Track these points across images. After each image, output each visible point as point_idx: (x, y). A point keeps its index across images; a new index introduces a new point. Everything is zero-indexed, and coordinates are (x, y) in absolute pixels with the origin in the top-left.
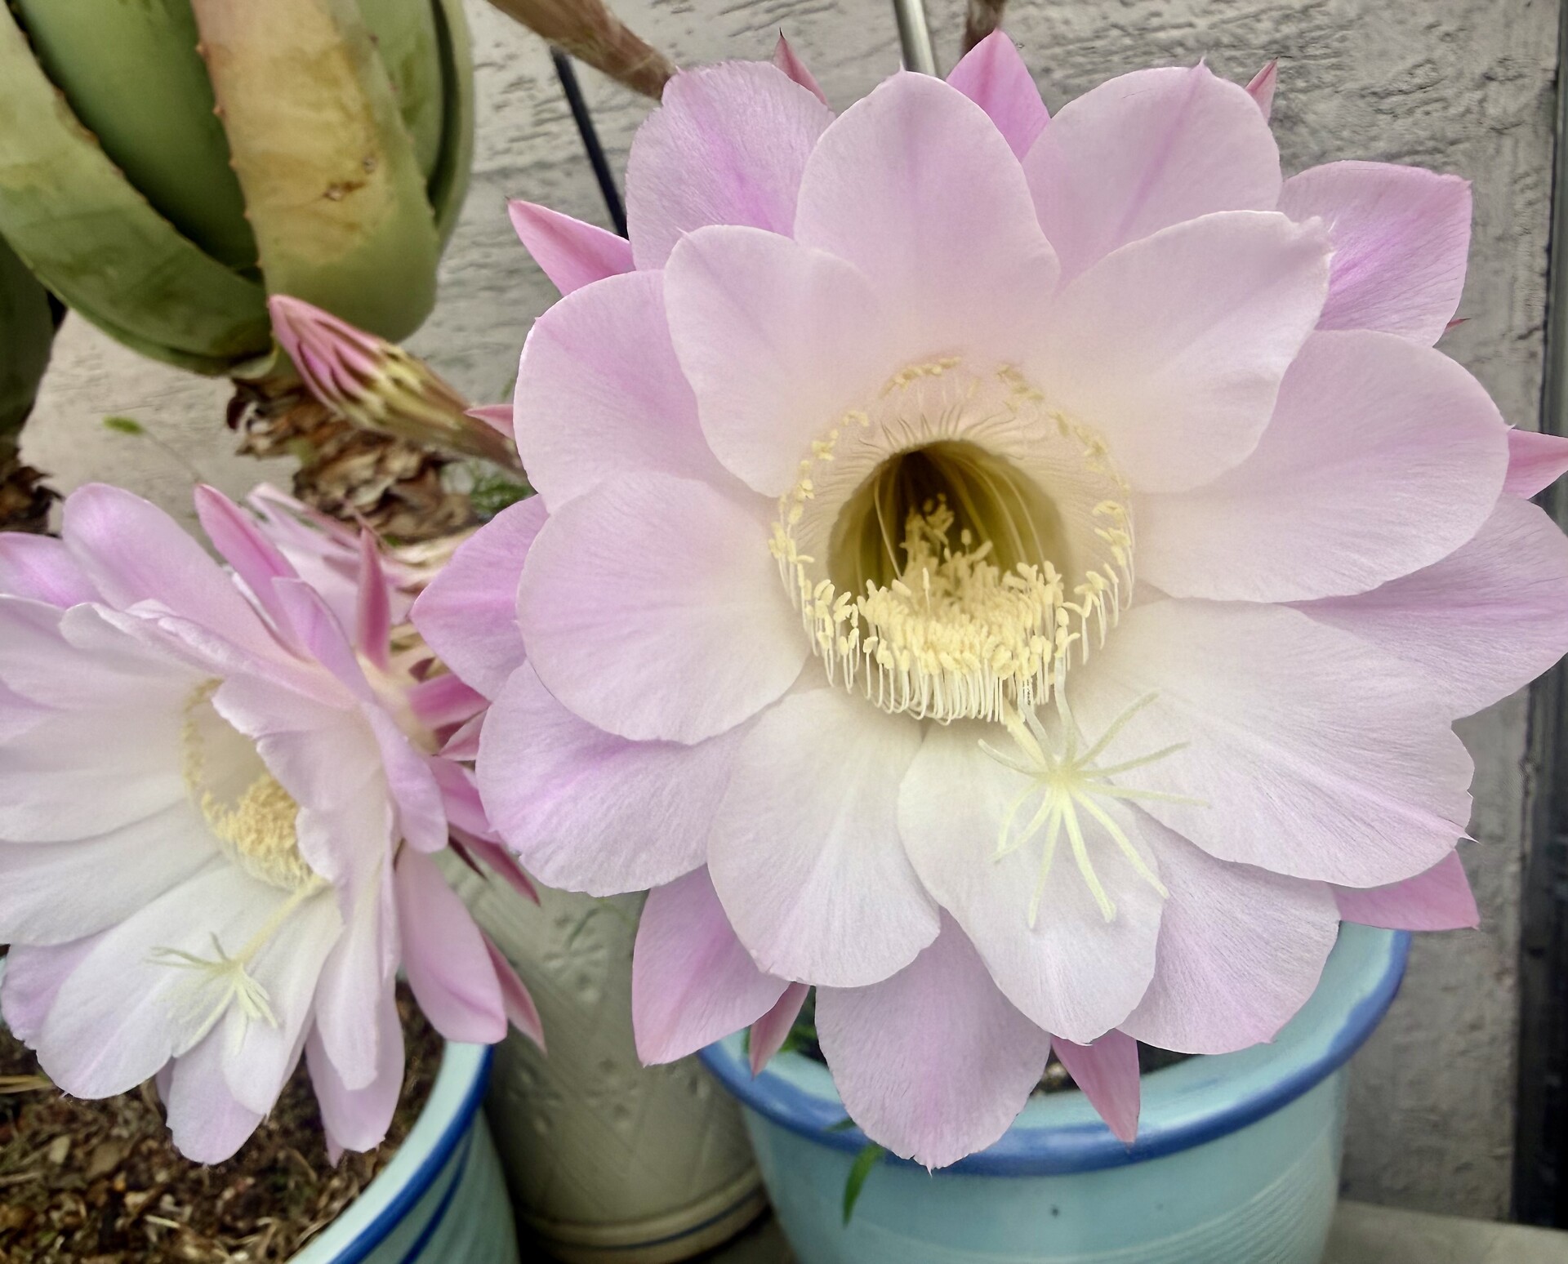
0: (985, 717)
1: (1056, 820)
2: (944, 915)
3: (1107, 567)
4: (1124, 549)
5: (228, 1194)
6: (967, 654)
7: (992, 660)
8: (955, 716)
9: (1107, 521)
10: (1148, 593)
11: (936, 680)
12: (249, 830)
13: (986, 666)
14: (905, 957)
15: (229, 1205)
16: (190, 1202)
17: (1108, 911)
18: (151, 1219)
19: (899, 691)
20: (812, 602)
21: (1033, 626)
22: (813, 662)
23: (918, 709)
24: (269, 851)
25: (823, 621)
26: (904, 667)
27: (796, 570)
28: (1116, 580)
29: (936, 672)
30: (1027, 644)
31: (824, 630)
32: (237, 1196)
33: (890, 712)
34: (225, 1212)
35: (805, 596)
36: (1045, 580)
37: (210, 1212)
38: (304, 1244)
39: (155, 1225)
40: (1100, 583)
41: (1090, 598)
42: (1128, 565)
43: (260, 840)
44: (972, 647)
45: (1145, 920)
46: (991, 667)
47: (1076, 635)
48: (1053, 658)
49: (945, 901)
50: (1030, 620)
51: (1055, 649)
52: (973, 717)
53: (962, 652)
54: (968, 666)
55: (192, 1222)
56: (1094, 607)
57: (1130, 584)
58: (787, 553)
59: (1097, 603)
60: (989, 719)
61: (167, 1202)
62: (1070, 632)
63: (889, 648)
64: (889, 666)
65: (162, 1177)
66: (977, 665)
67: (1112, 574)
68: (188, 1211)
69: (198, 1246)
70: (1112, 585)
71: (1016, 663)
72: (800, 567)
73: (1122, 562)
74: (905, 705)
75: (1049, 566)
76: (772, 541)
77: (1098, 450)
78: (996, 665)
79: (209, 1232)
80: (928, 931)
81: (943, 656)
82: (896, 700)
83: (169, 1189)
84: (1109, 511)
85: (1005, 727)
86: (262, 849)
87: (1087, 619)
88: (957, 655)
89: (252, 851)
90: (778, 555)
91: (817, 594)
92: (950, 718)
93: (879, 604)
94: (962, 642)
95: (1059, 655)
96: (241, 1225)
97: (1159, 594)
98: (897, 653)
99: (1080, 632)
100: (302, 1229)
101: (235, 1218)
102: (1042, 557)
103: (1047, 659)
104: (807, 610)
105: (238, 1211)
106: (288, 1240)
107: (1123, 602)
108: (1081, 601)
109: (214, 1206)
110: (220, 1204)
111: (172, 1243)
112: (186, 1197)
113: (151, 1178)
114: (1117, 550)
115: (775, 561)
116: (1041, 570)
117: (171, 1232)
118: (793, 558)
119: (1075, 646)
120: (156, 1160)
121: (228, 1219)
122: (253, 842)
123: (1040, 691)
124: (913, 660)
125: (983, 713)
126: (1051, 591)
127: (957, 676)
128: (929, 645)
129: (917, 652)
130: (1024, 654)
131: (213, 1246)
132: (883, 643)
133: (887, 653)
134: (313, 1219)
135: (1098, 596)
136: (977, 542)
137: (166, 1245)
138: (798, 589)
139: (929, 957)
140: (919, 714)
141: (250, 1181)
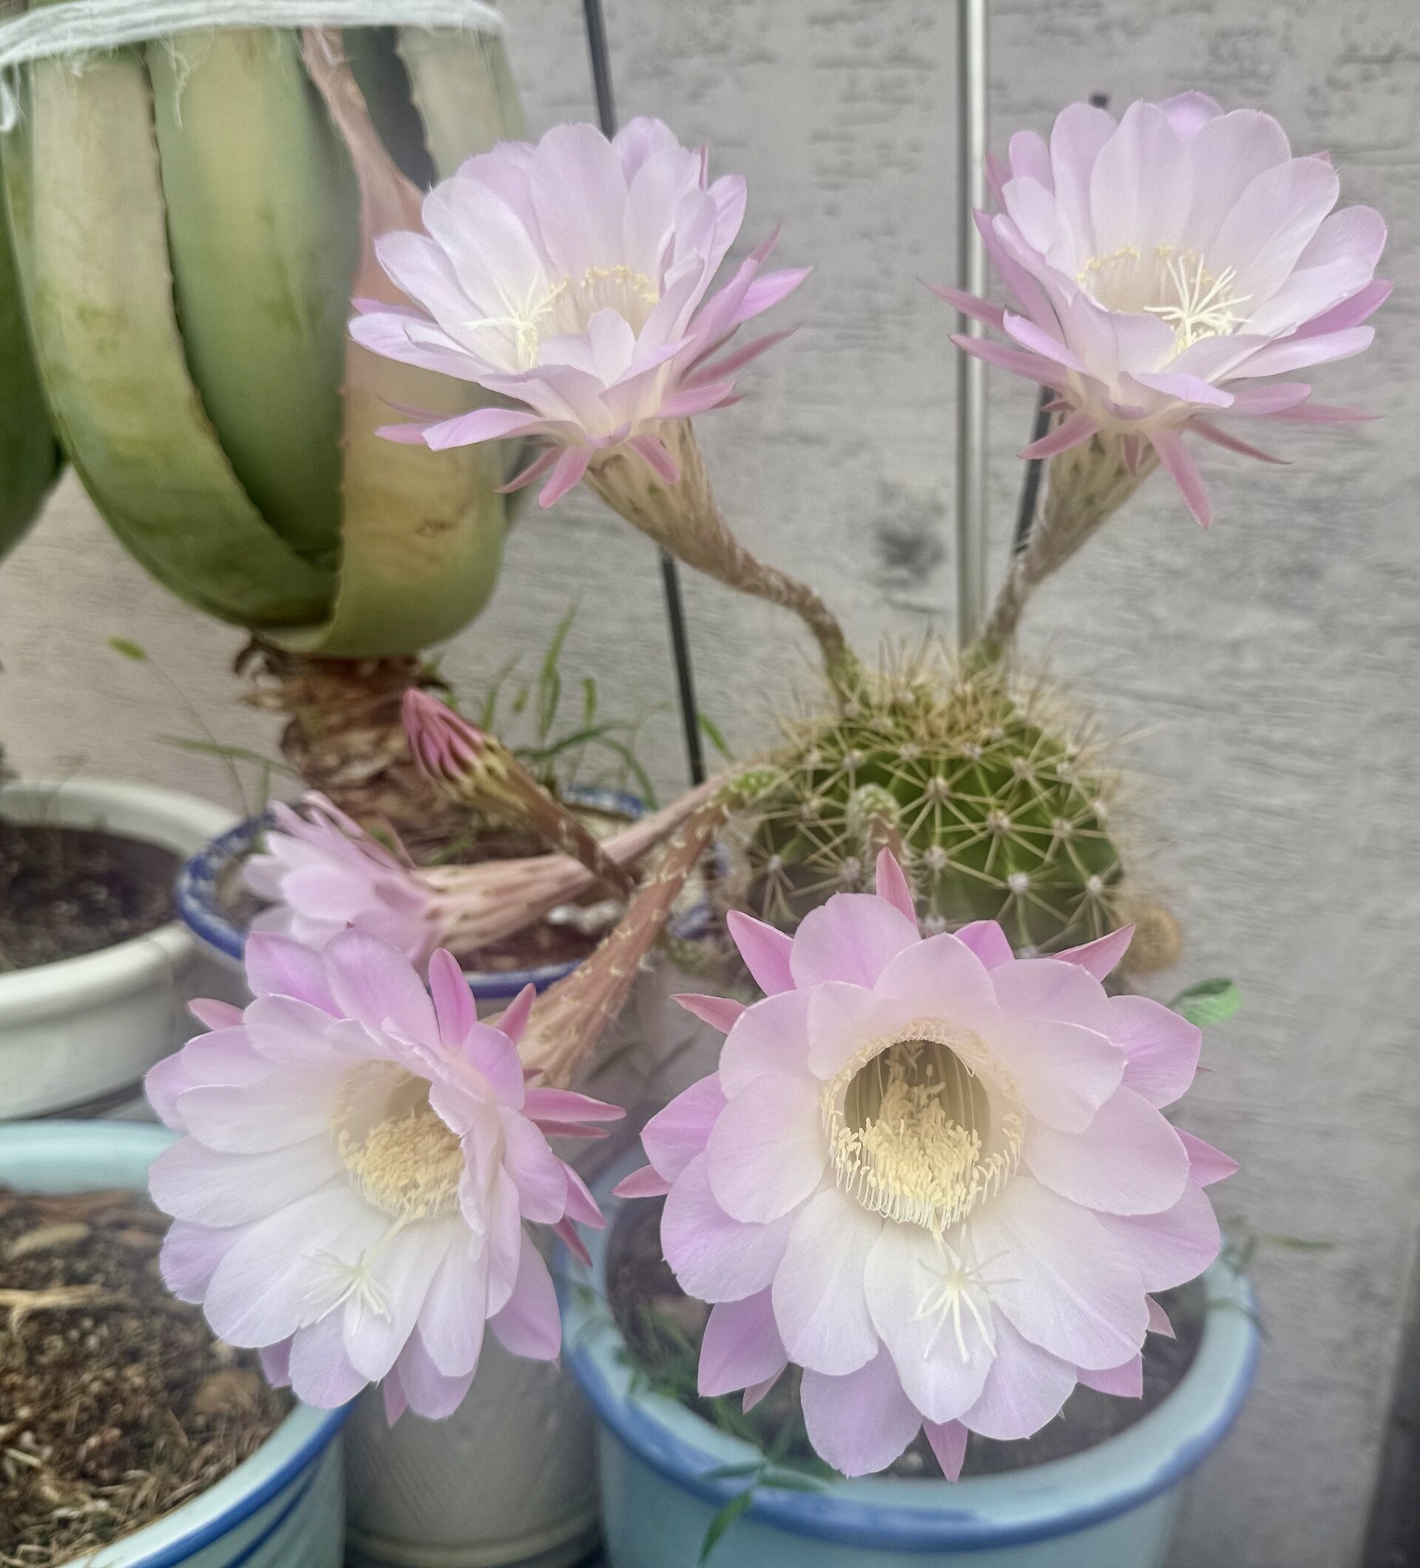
0: (921, 1225)
1: (948, 1305)
2: (882, 1347)
3: (1005, 1152)
4: (1017, 1144)
5: (93, 1441)
6: (918, 1189)
7: (931, 1195)
8: (906, 1220)
9: (1010, 1126)
10: (1025, 1172)
11: (898, 1200)
12: (376, 1168)
13: (928, 1198)
14: (859, 1365)
15: (92, 1454)
16: (50, 1443)
17: (965, 1356)
18: (13, 1453)
19: (876, 1198)
20: (837, 1138)
21: (958, 1173)
22: (830, 1170)
23: (885, 1212)
24: (387, 1186)
25: (841, 1150)
26: (882, 1187)
27: (831, 1119)
28: (1009, 1161)
29: (899, 1195)
30: (953, 1188)
31: (840, 1157)
32: (102, 1446)
33: (868, 1210)
34: (89, 1458)
35: (833, 1134)
36: (971, 1141)
37: (71, 1457)
38: (177, 1503)
39: (15, 1460)
40: (1000, 1160)
41: (993, 1167)
42: (1017, 1154)
43: (381, 1178)
44: (922, 1185)
45: (983, 1365)
46: (930, 1199)
47: (981, 1188)
48: (966, 1199)
49: (884, 1337)
50: (958, 1168)
51: (968, 1193)
52: (915, 1222)
53: (916, 1187)
54: (917, 1195)
55: (49, 1463)
56: (994, 1173)
57: (1016, 1164)
58: (828, 1108)
59: (996, 1172)
60: (923, 1226)
61: (27, 1438)
62: (978, 1186)
63: (875, 1175)
64: (874, 1185)
65: (24, 1413)
66: (923, 1197)
67: (1007, 1157)
68: (47, 1451)
69: (58, 1488)
70: (1006, 1163)
71: (944, 1200)
72: (834, 1117)
73: (1014, 1152)
74: (879, 1206)
75: (975, 1133)
76: (821, 1098)
77: (1012, 1087)
78: (933, 1199)
79: (69, 1476)
80: (872, 1352)
81: (906, 1189)
82: (873, 1203)
83: (29, 1426)
84: (1012, 1120)
85: (931, 1233)
86: (382, 1185)
87: (989, 1181)
88: (913, 1188)
89: (375, 1184)
90: (823, 1107)
91: (841, 1134)
92: (901, 1221)
93: (871, 1136)
94: (917, 1181)
95: (970, 1198)
96: (106, 1474)
97: (1029, 1174)
98: (879, 1179)
99: (984, 1187)
100: (173, 1489)
101: (100, 1466)
102: (973, 1126)
103: (962, 1199)
104: (834, 1143)
105: (104, 1460)
106: (160, 1497)
107: (1011, 1171)
108: (988, 1168)
109: (76, 1449)
110: (83, 1452)
111: (30, 1481)
112: (46, 1437)
113: (12, 1411)
114: (1012, 1143)
115: (820, 1110)
116: (970, 1133)
117: (30, 1469)
118: (831, 1111)
119: (979, 1194)
120: (18, 1395)
121: (92, 1466)
122: (377, 1177)
123: (955, 1215)
124: (887, 1185)
125: (921, 1221)
126: (973, 1153)
127: (911, 1200)
128: (898, 1177)
129: (890, 1181)
130: (950, 1193)
131: (74, 1490)
132: (872, 1171)
133: (874, 1179)
134: (183, 1479)
135: (997, 1167)
136: (936, 1080)
137: (22, 1481)
138: (830, 1130)
139: (870, 1365)
140: (885, 1214)
141: (116, 1432)
